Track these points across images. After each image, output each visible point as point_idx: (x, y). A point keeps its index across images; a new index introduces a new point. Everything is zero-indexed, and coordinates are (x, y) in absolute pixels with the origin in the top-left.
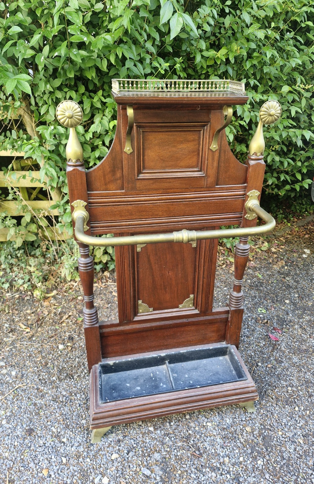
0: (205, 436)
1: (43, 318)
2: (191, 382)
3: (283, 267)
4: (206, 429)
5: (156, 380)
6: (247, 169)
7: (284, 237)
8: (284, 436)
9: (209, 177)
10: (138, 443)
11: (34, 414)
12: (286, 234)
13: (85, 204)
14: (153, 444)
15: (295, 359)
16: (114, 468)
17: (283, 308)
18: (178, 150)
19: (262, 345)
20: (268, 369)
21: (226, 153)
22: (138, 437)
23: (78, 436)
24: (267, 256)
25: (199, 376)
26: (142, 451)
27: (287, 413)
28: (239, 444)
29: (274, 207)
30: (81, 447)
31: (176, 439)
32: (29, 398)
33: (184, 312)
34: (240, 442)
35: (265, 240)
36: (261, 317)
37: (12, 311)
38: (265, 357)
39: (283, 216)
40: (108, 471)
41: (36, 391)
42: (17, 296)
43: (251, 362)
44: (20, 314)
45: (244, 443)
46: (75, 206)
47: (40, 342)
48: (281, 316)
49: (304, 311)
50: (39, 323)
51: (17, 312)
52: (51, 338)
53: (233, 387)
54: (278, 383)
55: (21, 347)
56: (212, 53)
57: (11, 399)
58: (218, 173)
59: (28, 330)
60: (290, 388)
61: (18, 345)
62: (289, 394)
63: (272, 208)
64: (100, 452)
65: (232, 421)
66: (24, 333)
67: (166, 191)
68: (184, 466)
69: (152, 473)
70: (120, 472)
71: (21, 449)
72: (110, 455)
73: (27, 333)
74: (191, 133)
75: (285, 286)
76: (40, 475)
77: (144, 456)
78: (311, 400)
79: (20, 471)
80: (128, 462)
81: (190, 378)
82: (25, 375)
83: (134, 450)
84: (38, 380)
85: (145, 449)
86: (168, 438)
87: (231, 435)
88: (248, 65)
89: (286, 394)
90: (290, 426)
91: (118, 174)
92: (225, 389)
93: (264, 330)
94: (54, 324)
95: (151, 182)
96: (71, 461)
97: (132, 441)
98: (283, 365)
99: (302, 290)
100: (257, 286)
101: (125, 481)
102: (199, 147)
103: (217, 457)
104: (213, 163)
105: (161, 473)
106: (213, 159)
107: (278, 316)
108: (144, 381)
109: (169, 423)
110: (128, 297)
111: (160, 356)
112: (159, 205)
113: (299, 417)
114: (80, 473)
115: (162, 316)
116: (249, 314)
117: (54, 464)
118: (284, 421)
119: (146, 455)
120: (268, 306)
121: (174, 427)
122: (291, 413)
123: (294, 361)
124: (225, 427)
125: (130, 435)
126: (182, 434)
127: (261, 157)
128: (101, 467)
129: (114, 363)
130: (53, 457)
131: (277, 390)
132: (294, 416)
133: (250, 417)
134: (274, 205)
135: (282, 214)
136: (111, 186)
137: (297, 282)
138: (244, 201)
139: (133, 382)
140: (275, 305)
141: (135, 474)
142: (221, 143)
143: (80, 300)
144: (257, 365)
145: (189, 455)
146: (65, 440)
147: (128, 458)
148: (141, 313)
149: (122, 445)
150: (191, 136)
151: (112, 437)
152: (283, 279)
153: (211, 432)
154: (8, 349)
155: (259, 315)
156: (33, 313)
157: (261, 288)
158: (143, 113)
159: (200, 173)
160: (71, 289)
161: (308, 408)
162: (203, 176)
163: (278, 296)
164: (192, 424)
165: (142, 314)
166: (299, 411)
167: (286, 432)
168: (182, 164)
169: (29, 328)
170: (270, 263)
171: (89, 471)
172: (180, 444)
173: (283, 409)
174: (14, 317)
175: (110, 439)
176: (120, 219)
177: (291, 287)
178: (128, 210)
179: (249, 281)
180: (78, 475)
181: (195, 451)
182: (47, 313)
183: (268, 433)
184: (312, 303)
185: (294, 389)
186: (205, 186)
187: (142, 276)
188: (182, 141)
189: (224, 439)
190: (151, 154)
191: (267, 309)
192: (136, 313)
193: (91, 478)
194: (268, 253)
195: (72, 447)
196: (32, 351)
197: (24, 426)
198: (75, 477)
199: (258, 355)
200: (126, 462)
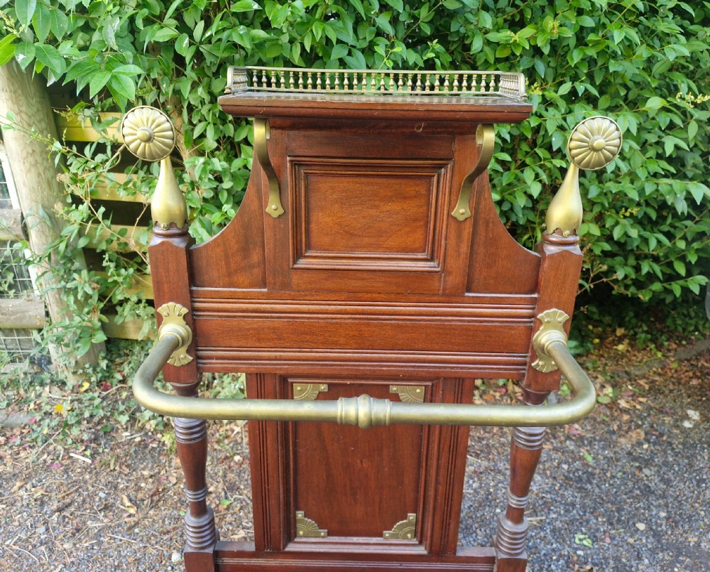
1: (163, 490)
3: (640, 444)
6: (538, 263)
7: (648, 379)
9: (450, 273)
12: (652, 374)
13: (185, 311)
17: (631, 540)
18: (382, 215)
21: (491, 225)
24: (607, 416)
29: (631, 318)
33: (393, 547)
35: (607, 382)
36: (579, 556)
37: (121, 468)
39: (649, 336)
42: (138, 439)
44: (132, 475)
46: (164, 314)
47: (145, 539)
48: (624, 560)
49: (677, 556)
50: (156, 498)
51: (127, 471)
52: (165, 534)
55: (109, 543)
56: (506, 35)
58: (471, 266)
59: (132, 511)
61: (106, 539)
63: (627, 319)
66: (125, 515)
67: (354, 295)
73: (130, 516)
74: (411, 182)
75: (639, 488)
88: (575, 57)
91: (255, 257)
94: (179, 505)
95: (323, 275)
99: (676, 504)
100: (580, 479)
102: (428, 210)
104: (458, 246)
106: (459, 236)
107: (617, 559)
110: (273, 502)
112: (340, 324)
115: (345, 551)
116: (554, 546)
120: (598, 530)
127: (572, 239)
134: (632, 314)
135: (647, 332)
136: (240, 278)
137: (667, 482)
138: (531, 331)
140: (613, 532)
142: (478, 203)
143: (236, 463)
148: (301, 537)
150: (410, 187)
152: (637, 473)
154: (87, 545)
155: (576, 549)
156: (151, 477)
157: (589, 486)
158: (305, 136)
159: (431, 264)
160: (227, 437)
162: (437, 272)
163: (623, 510)
165: (304, 540)
168: (390, 243)
169: (135, 508)
170: (614, 432)
174: (120, 480)
176: (257, 345)
177: (653, 493)
178: (274, 329)
179: (565, 467)
182: (174, 481)
184: (696, 539)
186: (441, 292)
187: (304, 463)
188: (391, 197)
190: (322, 220)
191: (595, 539)
192: (290, 535)
194: (611, 409)
196: (125, 557)
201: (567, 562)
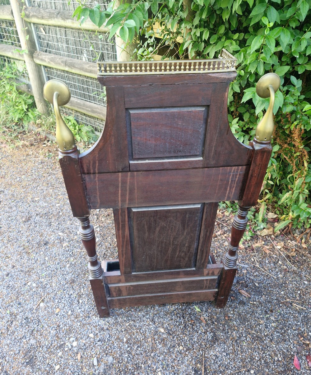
10: (110, 340)
11: (83, 273)
14: (116, 349)
16: (84, 342)
19: (276, 358)
22: (114, 337)
23: (88, 306)
26: (106, 348)
30: (83, 313)
31: (131, 361)
38: (266, 371)
40: (81, 340)
43: (247, 362)
57: (82, 255)
64: (88, 326)
69: (98, 366)
70: (84, 347)
71: (61, 288)
72: (91, 332)
76: (55, 309)
77: (104, 351)
79: (50, 299)
82: (101, 245)
83: (103, 342)
84: (103, 253)
85: (109, 348)
86: (127, 355)
93: (295, 349)
96: (72, 316)
97: (108, 336)
101: (82, 355)
105: (102, 371)
114: (70, 327)
117: (64, 310)
119: (106, 352)
121: (138, 352)
125: (111, 331)
126: (137, 361)
128: (80, 334)
130: (67, 306)
141: (90, 356)
144: (249, 371)
146: (81, 301)
147: (96, 344)
149: (101, 333)
155: (310, 332)
171: (74, 330)
175: (100, 323)
180: (68, 328)
193: (71, 335)
195: (79, 309)
197: (73, 276)
198: (66, 327)
199: (261, 364)
200: (93, 345)
201: (299, 334)
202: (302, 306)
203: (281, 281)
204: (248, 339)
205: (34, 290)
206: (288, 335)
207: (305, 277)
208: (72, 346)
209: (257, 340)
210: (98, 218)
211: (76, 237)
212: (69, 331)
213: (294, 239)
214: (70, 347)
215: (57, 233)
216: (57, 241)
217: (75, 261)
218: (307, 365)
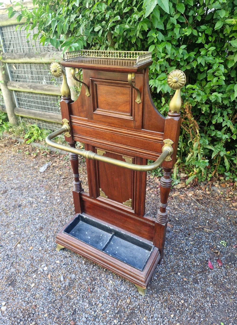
0: (103, 285)
2: (116, 252)
4: (107, 283)
5: (101, 239)
8: (145, 322)
9: (136, 121)
10: (72, 264)
11: (49, 222)
13: (68, 121)
14: (77, 269)
15: (210, 289)
16: (53, 266)
18: (117, 99)
19: (196, 264)
20: (181, 280)
22: (75, 261)
23: (54, 243)
25: (123, 252)
26: (70, 269)
27: (162, 313)
28: (115, 304)
30: (51, 248)
31: (89, 275)
32: (53, 214)
33: (125, 208)
34: (117, 304)
38: (189, 273)
40: (50, 266)
41: (58, 213)
43: (174, 268)
45: (118, 305)
46: (64, 121)
53: (129, 269)
54: (179, 292)
57: (47, 211)
58: (143, 120)
60: (183, 301)
62: (178, 304)
64: (55, 256)
65: (124, 290)
68: (79, 290)
69: (64, 281)
70: (53, 270)
71: (33, 233)
72: (57, 260)
76: (29, 248)
77: (68, 271)
78: (190, 320)
79: (25, 241)
80: (60, 269)
81: (118, 250)
82: (61, 204)
83: (67, 265)
84: (63, 209)
85: (72, 269)
86: (86, 272)
87: (116, 296)
89: (176, 302)
90: (155, 321)
92: (125, 267)
93: (208, 256)
96: (43, 251)
97: (71, 261)
98: (196, 285)
101: (51, 275)
102: (130, 99)
103: (97, 300)
104: (138, 112)
105: (67, 284)
106: (139, 109)
107: (233, 254)
108: (95, 236)
109: (93, 266)
111: (109, 228)
113: (169, 321)
114: (41, 258)
115: (112, 204)
117: (36, 247)
118: (156, 315)
119: (70, 271)
120: (233, 243)
121: (94, 269)
122: (165, 315)
123: (208, 288)
124: (118, 289)
125: (72, 258)
126: (94, 275)
128: (49, 262)
129: (86, 218)
130: (38, 244)
131: (172, 296)
132: (165, 318)
133: (138, 296)
136: (82, 114)
138: (162, 146)
139: (90, 233)
141: (58, 276)
142: (143, 99)
144: (177, 274)
145: (86, 287)
146: (48, 241)
147: (62, 267)
149: (65, 260)
151: (65, 253)
153: (108, 286)
155: (218, 245)
159: (131, 117)
161: (181, 322)
162: (132, 120)
164: (103, 275)
165: (101, 197)
166: (173, 318)
167: (149, 321)
168: (120, 109)
171: (44, 260)
172: (88, 279)
173: (163, 309)
175: (63, 253)
176: (86, 135)
178: (90, 131)
180: (39, 258)
181: (91, 288)
183: (138, 312)
185: (186, 304)
186: (134, 127)
187: (101, 174)
188: (119, 93)
189: (110, 295)
190: (101, 99)
191: (229, 245)
192: (98, 195)
193: (42, 263)
195: (48, 245)
197: (42, 225)
198: (38, 258)
199: (185, 268)
200: (59, 268)
201: (210, 247)
202: (211, 230)
203: (194, 215)
204: (174, 254)
205: (12, 236)
206: (203, 248)
207: (211, 212)
208: (43, 270)
209: (181, 253)
210: (58, 188)
211: (42, 200)
212: (41, 261)
213: (201, 189)
214: (42, 271)
215: (28, 199)
216: (28, 204)
217: (43, 215)
218: (217, 266)
